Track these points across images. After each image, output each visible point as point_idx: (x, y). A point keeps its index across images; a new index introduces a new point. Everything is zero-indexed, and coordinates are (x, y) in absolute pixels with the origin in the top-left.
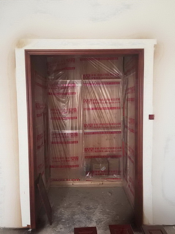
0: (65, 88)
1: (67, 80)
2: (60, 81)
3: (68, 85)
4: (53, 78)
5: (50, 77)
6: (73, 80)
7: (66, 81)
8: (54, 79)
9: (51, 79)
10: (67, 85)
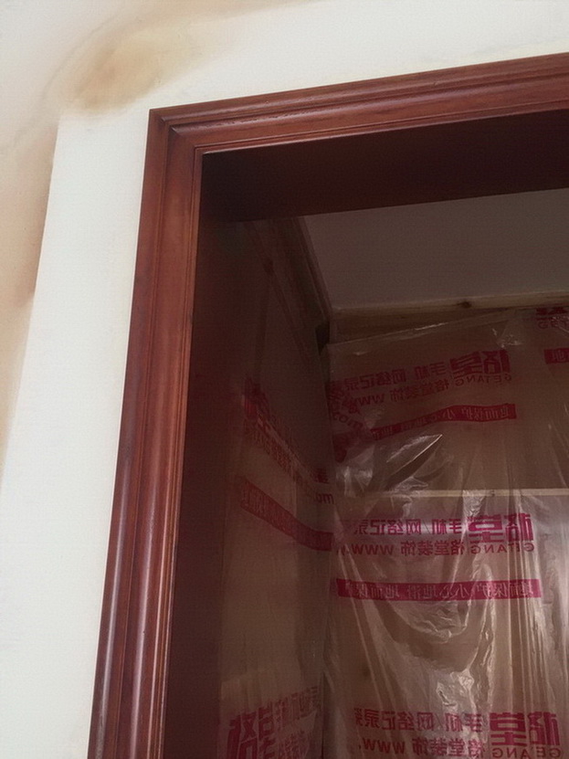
0: (452, 546)
1: (467, 494)
2: (418, 494)
3: (472, 527)
4: (370, 475)
5: (347, 474)
6: (506, 493)
7: (461, 499)
8: (373, 486)
9: (356, 485)
10: (465, 528)
